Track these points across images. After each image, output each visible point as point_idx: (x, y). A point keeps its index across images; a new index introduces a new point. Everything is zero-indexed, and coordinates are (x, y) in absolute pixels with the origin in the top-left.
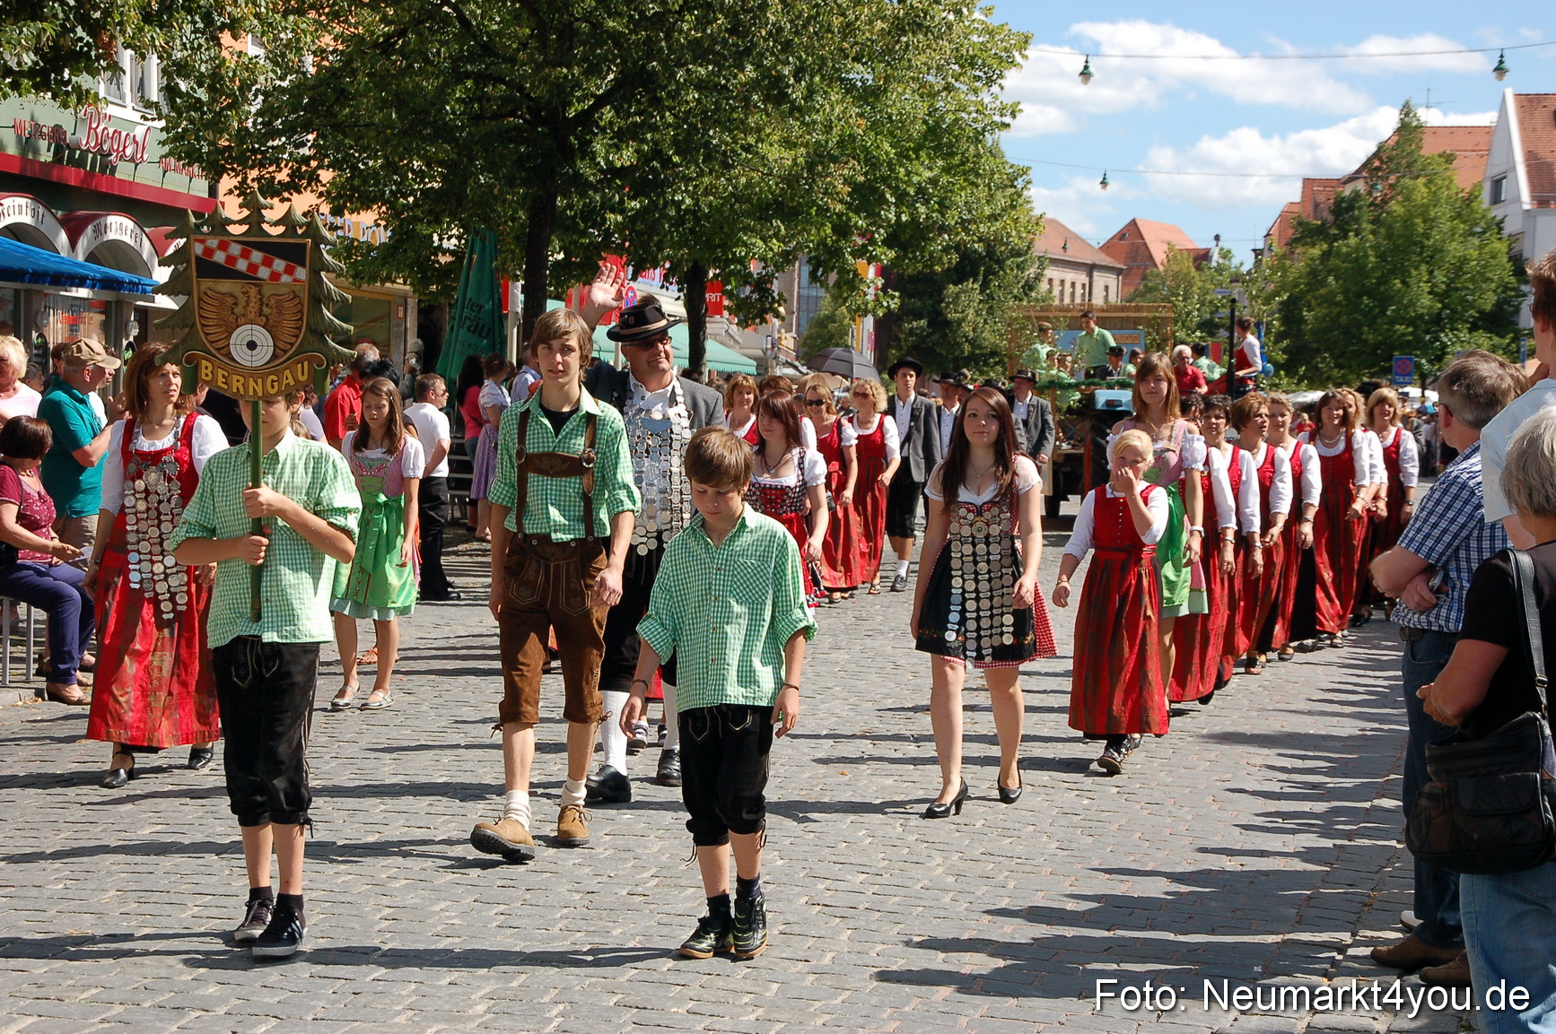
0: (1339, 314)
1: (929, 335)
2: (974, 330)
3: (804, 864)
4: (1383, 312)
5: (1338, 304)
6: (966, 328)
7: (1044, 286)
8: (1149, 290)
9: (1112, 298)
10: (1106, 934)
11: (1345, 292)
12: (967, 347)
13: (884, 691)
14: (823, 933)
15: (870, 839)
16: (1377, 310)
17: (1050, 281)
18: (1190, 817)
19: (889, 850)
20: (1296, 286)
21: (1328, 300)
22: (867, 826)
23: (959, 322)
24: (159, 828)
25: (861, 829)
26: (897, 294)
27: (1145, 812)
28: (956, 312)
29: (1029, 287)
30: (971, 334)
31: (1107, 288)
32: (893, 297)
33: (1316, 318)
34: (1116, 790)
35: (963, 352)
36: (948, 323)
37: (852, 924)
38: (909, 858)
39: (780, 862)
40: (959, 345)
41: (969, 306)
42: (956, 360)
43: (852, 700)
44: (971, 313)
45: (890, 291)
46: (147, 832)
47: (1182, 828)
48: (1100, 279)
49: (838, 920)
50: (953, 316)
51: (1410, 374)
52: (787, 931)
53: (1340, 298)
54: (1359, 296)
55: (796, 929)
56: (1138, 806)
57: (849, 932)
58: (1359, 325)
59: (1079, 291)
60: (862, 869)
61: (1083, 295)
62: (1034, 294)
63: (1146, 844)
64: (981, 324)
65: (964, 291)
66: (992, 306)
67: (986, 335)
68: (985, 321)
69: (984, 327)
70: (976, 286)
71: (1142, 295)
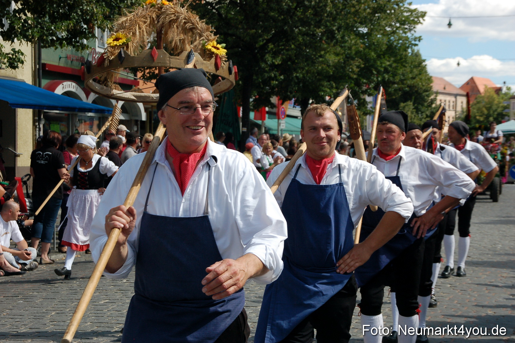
2: (411, 119)
8: (478, 103)
17: (441, 101)
18: (476, 295)
24: (107, 301)
27: (460, 294)
29: (432, 102)
31: (462, 103)
34: (450, 285)
41: (408, 111)
44: (410, 113)
46: (103, 302)
47: (473, 299)
48: (460, 99)
56: (457, 291)
59: (451, 104)
61: (453, 105)
62: (434, 106)
63: (459, 305)
64: (413, 117)
65: (406, 105)
66: (417, 110)
67: (415, 121)
68: (415, 116)
69: (414, 118)
70: (411, 103)
71: (475, 105)
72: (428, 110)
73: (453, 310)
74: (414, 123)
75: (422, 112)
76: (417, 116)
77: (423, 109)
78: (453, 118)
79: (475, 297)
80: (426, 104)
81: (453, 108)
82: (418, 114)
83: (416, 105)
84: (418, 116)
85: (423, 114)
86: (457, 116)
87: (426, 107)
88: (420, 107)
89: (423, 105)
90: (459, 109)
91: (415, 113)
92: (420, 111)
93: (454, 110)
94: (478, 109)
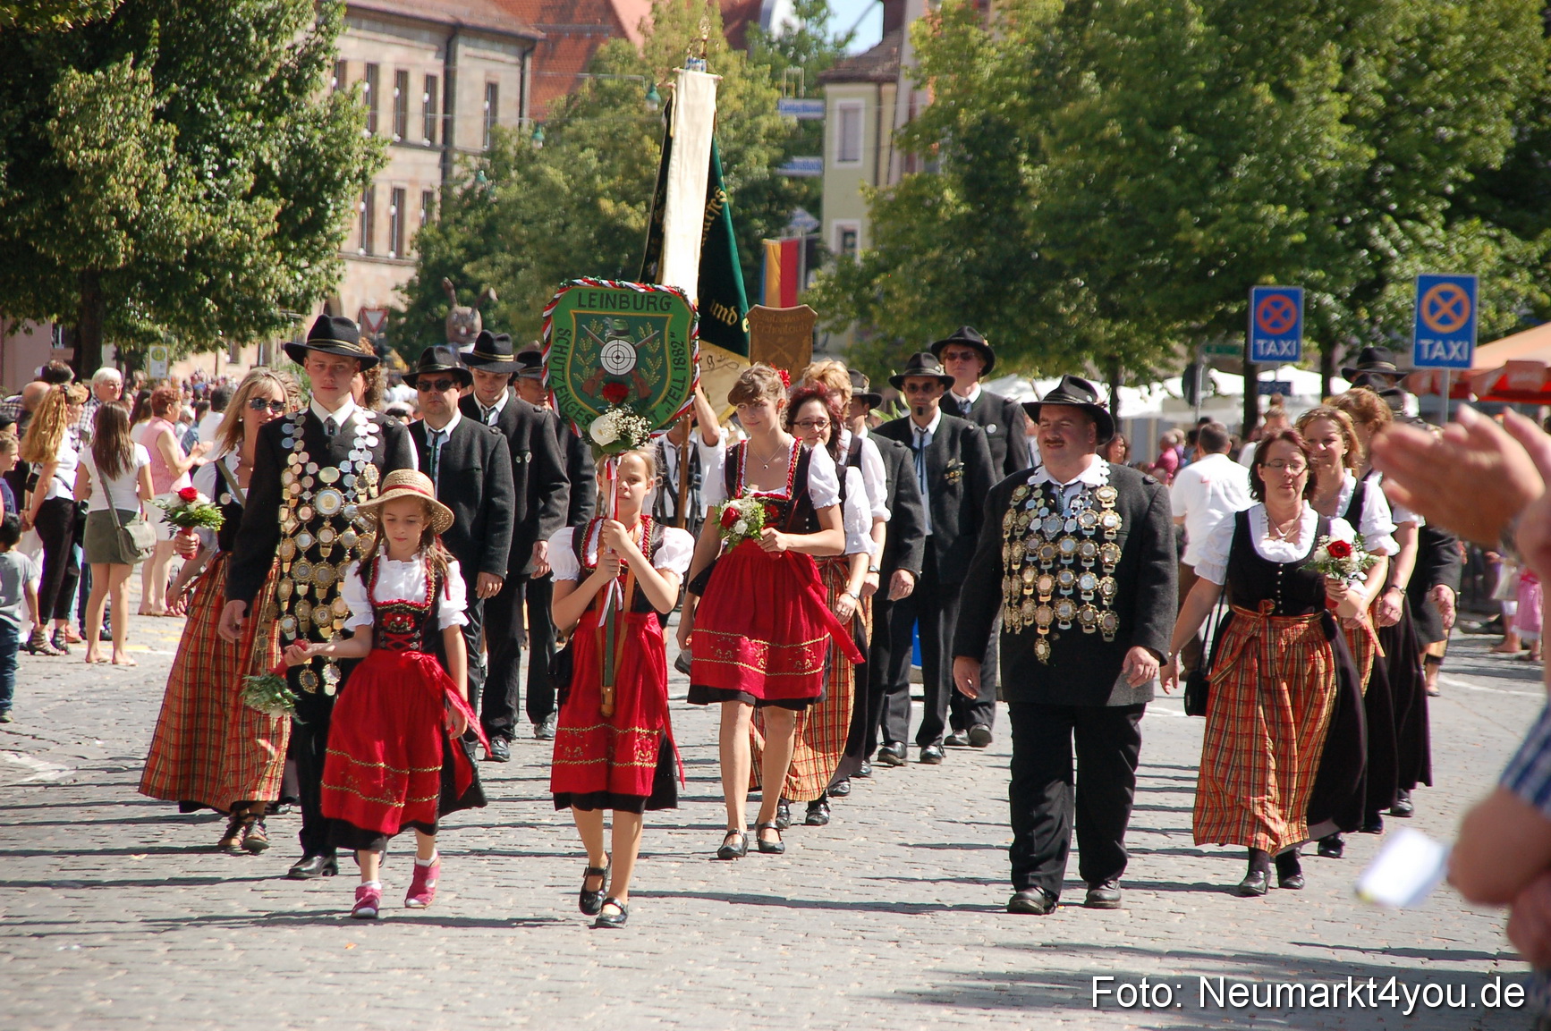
0: (1111, 173)
1: (12, 207)
2: (142, 195)
4: (1225, 170)
5: (1109, 145)
6: (120, 190)
8: (611, 99)
9: (507, 115)
11: (1128, 112)
12: (123, 245)
16: (1210, 162)
21: (1084, 134)
23: (100, 174)
28: (90, 144)
30: (135, 208)
31: (491, 91)
33: (1052, 181)
35: (111, 255)
36: (67, 176)
40: (99, 236)
41: (124, 129)
42: (94, 279)
44: (133, 144)
48: (477, 64)
50: (81, 155)
51: (1292, 335)
53: (1112, 129)
54: (1163, 125)
59: (418, 96)
61: (429, 107)
62: (306, 103)
64: (161, 181)
66: (189, 128)
67: (175, 209)
68: (171, 173)
69: (168, 189)
70: (144, 74)
71: (590, 112)
75: (227, 150)
76: (187, 172)
77: (233, 126)
80: (253, 86)
81: (429, 132)
82: (196, 160)
83: (176, 89)
84: (200, 177)
85: (238, 159)
86: (457, 190)
87: (255, 109)
88: (209, 104)
89: (230, 94)
90: (469, 134)
91: (168, 149)
92: (214, 139)
93: (432, 148)
94: (611, 146)
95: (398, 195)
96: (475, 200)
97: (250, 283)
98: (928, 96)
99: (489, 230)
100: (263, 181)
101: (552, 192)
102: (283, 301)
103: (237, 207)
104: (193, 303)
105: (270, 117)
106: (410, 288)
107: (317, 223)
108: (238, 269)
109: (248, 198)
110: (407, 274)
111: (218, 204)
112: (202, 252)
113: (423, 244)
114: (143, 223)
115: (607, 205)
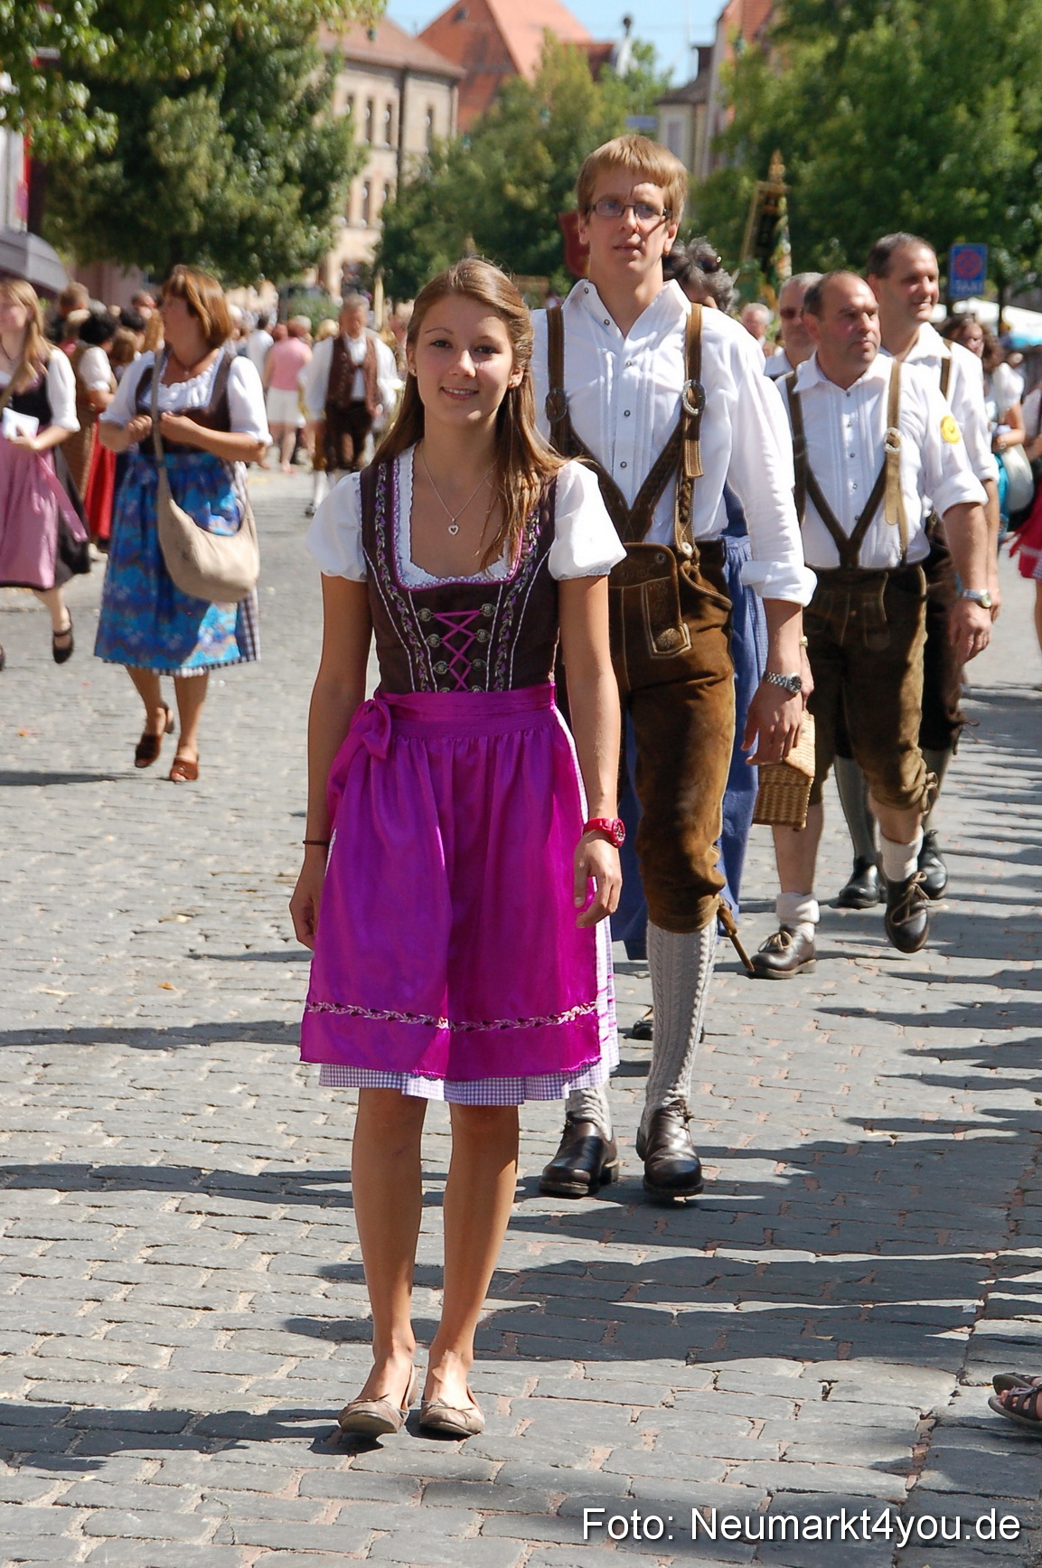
0: (858, 168)
1: (126, 193)
2: (210, 185)
3: (152, 1144)
4: (934, 165)
5: (857, 149)
6: (196, 181)
7: (339, 107)
8: (511, 117)
9: (441, 129)
10: (701, 1254)
11: (870, 128)
12: (196, 219)
13: (193, 842)
14: (221, 1261)
15: (252, 1101)
16: (923, 163)
17: (351, 99)
18: (785, 1057)
19: (294, 1119)
20: (779, 114)
21: (840, 142)
22: (241, 1078)
23: (182, 170)
25: (232, 1083)
26: (112, 118)
28: (176, 149)
29: (311, 105)
30: (204, 194)
31: (430, 113)
32: (104, 125)
33: (817, 173)
35: (188, 224)
36: (160, 172)
37: (266, 1244)
38: (328, 1131)
39: (109, 1142)
40: (181, 213)
41: (199, 140)
42: (176, 241)
43: (143, 859)
44: (203, 153)
45: (99, 112)
47: (776, 1075)
48: (421, 95)
49: (240, 1239)
50: (170, 158)
51: (978, 278)
52: (159, 1257)
53: (859, 138)
54: (894, 134)
55: (174, 1255)
57: (266, 1259)
58: (894, 191)
59: (381, 116)
60: (256, 1151)
61: (389, 125)
62: (318, 121)
63: (726, 1104)
64: (222, 174)
65: (190, 111)
66: (241, 136)
67: (230, 194)
68: (229, 170)
69: (227, 179)
70: (213, 102)
71: (498, 126)
72: (290, 143)
73: (707, 1127)
74: (226, 205)
75: (264, 153)
76: (239, 168)
77: (267, 138)
78: (387, 187)
79: (781, 1063)
80: (283, 111)
81: (389, 140)
82: (246, 160)
83: (234, 112)
84: (248, 172)
85: (271, 160)
86: (408, 180)
87: (286, 127)
88: (254, 121)
89: (267, 116)
90: (415, 142)
91: (228, 152)
92: (256, 146)
93: (391, 150)
94: (513, 149)
95: (367, 185)
96: (420, 186)
97: (282, 244)
98: (728, 117)
99: (427, 207)
100: (289, 175)
101: (472, 181)
102: (302, 256)
103: (273, 193)
104: (244, 259)
105: (293, 130)
106: (376, 248)
107: (324, 203)
108: (272, 234)
109: (280, 186)
110: (374, 237)
111: (259, 190)
112: (248, 223)
113: (385, 216)
114: (210, 203)
115: (511, 190)
